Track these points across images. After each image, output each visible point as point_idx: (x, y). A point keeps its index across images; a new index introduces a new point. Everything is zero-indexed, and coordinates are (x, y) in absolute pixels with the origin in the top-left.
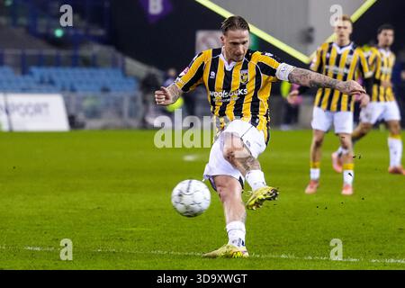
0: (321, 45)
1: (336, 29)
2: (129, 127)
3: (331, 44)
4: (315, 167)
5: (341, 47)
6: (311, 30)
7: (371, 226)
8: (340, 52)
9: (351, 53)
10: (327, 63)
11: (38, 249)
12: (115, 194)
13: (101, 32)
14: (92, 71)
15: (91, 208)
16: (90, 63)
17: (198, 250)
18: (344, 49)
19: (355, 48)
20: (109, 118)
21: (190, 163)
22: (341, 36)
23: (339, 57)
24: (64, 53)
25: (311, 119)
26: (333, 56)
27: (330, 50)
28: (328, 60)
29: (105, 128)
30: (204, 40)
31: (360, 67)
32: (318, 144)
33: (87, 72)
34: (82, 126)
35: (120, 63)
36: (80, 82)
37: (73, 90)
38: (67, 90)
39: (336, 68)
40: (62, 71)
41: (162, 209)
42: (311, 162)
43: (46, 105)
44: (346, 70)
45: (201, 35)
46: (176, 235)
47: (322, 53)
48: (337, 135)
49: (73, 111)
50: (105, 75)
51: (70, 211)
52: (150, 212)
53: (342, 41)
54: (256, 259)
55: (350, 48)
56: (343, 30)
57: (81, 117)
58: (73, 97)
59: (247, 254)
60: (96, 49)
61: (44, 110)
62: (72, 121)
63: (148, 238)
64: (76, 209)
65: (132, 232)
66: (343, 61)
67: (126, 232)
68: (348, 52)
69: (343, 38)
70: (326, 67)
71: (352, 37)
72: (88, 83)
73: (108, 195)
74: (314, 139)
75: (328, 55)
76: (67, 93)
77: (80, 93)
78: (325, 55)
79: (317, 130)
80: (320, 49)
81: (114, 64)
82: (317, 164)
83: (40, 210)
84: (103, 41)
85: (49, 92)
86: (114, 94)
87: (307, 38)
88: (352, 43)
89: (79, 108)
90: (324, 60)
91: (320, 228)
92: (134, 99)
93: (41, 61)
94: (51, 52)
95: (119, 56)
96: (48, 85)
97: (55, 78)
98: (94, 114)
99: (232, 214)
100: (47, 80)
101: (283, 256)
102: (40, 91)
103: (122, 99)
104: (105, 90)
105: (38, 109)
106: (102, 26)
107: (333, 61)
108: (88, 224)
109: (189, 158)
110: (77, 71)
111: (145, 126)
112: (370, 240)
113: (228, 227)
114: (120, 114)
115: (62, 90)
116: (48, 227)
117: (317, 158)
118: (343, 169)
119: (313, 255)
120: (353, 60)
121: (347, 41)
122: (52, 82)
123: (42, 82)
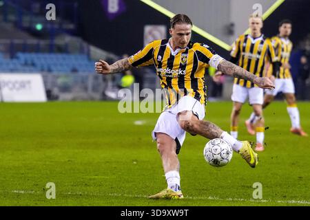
0: (239, 37)
1: (251, 25)
2: (92, 99)
3: (247, 36)
4: (234, 130)
5: (254, 38)
6: (232, 25)
7: (277, 174)
8: (253, 42)
9: (262, 43)
10: (244, 51)
11: (23, 192)
12: (81, 151)
13: (71, 26)
14: (64, 56)
15: (63, 161)
16: (62, 50)
17: (145, 193)
18: (256, 40)
19: (264, 39)
20: (77, 92)
21: (139, 126)
22: (255, 29)
23: (253, 45)
24: (43, 43)
25: (231, 93)
26: (248, 45)
27: (245, 41)
28: (244, 48)
29: (74, 100)
30: (150, 33)
31: (268, 53)
32: (237, 113)
33: (60, 56)
34: (56, 98)
35: (86, 50)
36: (55, 65)
37: (50, 70)
38: (45, 70)
39: (250, 55)
40: (41, 56)
41: (118, 162)
42: (231, 126)
43: (29, 82)
44: (258, 56)
45: (148, 29)
46: (128, 182)
47: (240, 42)
48: (251, 105)
49: (49, 87)
50: (74, 60)
51: (47, 163)
52: (108, 164)
53: (255, 33)
54: (189, 200)
55: (261, 39)
56: (255, 25)
57: (55, 91)
58: (50, 76)
59: (182, 197)
60: (68, 39)
61: (27, 86)
62: (49, 94)
63: (107, 184)
64: (52, 162)
65: (94, 179)
66: (256, 49)
67: (90, 179)
68: (260, 42)
69: (256, 32)
70: (242, 53)
71: (263, 31)
72: (61, 65)
73: (76, 151)
74: (234, 109)
75: (244, 44)
76: (45, 73)
77: (55, 73)
78: (242, 44)
79: (236, 102)
80: (238, 40)
81: (81, 51)
82: (236, 127)
83: (24, 162)
84: (72, 33)
85: (31, 72)
86: (81, 74)
87: (229, 31)
88: (263, 35)
89: (54, 84)
90: (241, 49)
91: (238, 177)
92: (96, 78)
93: (25, 49)
94: (32, 41)
95: (85, 45)
96: (30, 67)
97: (36, 61)
98: (65, 89)
99: (169, 165)
100: (29, 62)
101: (210, 198)
102: (24, 71)
103: (87, 78)
104: (74, 70)
105: (23, 85)
106: (72, 22)
107: (248, 49)
108: (61, 173)
109: (138, 123)
110: (53, 56)
111: (105, 98)
112: (277, 186)
113: (167, 175)
114: (86, 89)
115: (42, 70)
116: (30, 175)
117: (236, 123)
118: (256, 131)
119: (233, 197)
120: (263, 48)
121: (259, 34)
122: (33, 65)
123: (26, 64)
